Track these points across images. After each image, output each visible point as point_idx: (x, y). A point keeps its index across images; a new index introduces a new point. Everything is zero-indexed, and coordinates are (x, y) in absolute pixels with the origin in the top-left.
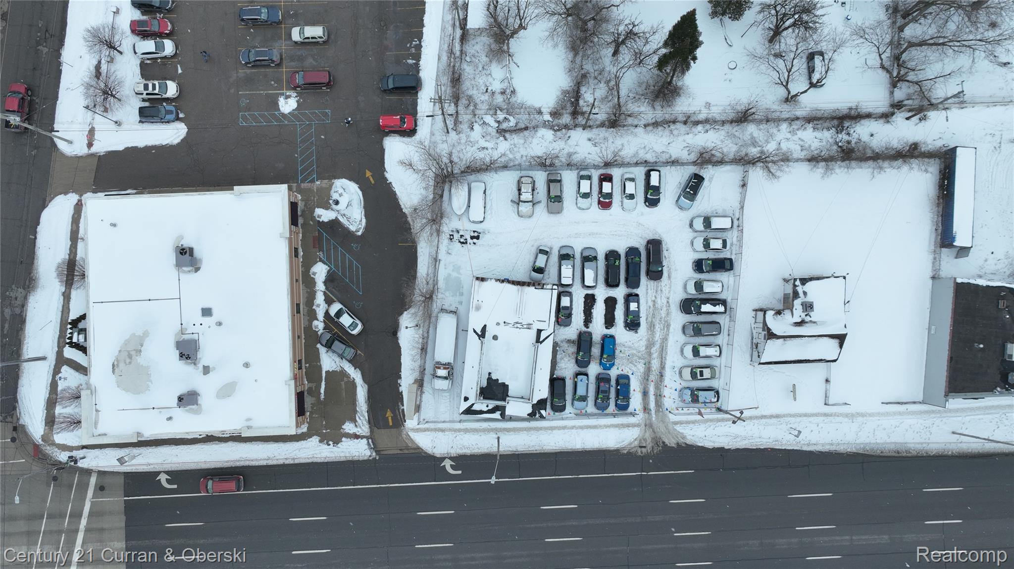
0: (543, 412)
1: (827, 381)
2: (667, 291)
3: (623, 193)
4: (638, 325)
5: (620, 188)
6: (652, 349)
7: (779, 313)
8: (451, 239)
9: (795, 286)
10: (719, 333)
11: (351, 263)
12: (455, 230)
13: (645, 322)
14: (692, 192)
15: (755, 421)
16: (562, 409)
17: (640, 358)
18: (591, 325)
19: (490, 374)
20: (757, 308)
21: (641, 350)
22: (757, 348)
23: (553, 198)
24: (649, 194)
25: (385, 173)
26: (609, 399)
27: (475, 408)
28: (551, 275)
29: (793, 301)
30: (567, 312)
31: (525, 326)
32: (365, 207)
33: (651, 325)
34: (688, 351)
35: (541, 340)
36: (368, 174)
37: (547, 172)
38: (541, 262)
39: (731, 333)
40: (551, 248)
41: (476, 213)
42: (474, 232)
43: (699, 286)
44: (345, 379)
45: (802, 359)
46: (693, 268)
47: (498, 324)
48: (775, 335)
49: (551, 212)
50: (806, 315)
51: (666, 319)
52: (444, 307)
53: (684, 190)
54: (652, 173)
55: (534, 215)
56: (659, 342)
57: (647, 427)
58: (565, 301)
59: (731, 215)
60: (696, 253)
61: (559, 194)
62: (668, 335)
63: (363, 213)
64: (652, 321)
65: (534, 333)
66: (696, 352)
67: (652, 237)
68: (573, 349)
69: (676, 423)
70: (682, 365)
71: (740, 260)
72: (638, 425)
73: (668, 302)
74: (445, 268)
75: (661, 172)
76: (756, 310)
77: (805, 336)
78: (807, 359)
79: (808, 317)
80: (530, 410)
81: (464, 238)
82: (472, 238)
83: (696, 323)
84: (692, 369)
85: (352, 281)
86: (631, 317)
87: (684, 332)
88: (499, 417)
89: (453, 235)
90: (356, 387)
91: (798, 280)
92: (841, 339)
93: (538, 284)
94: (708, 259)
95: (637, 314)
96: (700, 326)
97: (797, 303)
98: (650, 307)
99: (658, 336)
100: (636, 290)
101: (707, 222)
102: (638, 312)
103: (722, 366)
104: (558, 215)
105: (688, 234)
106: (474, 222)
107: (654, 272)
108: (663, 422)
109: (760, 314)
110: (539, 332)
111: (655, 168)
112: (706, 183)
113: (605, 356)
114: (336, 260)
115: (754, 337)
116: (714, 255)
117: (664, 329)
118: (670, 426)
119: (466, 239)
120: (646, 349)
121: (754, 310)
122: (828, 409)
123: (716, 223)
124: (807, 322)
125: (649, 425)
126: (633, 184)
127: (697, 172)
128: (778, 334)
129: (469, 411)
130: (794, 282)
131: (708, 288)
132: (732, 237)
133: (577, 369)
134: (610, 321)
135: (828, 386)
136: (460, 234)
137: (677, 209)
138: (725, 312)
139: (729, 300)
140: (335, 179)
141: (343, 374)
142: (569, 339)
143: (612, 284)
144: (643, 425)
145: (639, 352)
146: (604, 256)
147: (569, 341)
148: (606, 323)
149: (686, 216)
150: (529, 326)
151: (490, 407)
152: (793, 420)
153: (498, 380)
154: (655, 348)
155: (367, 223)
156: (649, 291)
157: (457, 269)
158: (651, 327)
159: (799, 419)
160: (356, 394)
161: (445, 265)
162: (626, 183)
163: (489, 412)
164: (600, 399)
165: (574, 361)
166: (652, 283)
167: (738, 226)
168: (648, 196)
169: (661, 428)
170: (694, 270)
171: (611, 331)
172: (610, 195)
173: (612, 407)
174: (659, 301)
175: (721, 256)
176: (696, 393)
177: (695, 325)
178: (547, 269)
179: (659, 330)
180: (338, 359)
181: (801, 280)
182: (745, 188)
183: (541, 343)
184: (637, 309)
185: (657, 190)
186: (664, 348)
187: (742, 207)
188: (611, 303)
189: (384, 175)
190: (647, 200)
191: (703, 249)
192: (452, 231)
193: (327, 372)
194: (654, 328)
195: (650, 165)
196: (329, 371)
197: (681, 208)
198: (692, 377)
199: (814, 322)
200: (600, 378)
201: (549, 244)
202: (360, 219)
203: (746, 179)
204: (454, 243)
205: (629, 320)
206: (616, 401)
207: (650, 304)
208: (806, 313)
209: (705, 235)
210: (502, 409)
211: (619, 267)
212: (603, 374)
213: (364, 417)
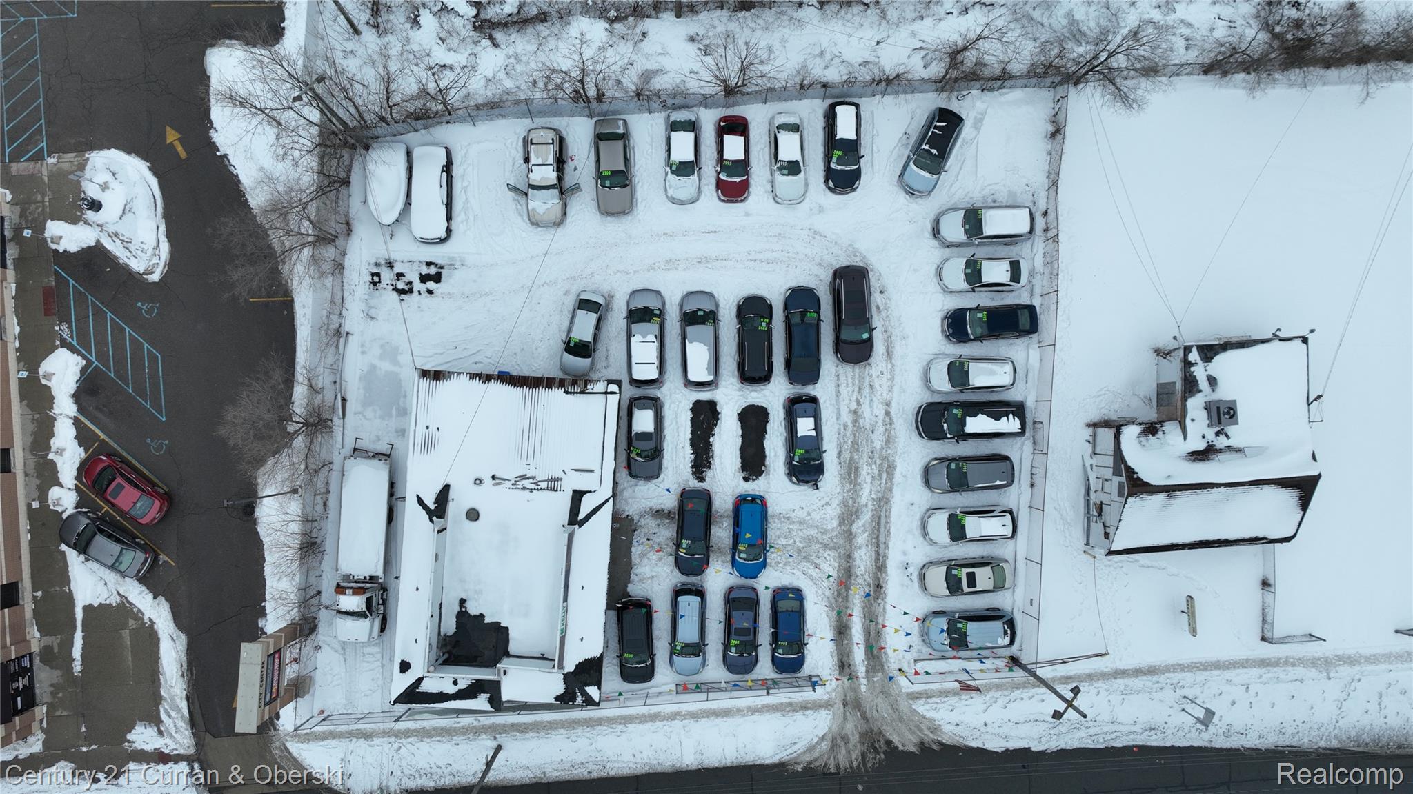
0: (592, 691)
1: (1265, 584)
2: (885, 387)
3: (773, 161)
4: (820, 469)
5: (767, 150)
6: (854, 526)
7: (1151, 429)
8: (375, 284)
9: (1188, 364)
10: (1010, 484)
11: (136, 346)
12: (383, 262)
13: (836, 461)
14: (934, 151)
15: (1100, 684)
16: (646, 674)
17: (826, 547)
18: (709, 474)
19: (462, 602)
20: (1096, 420)
21: (829, 527)
22: (1100, 514)
23: (607, 177)
24: (834, 159)
25: (212, 133)
26: (755, 646)
27: (426, 687)
28: (611, 360)
29: (1185, 400)
30: (650, 445)
31: (544, 485)
32: (166, 216)
33: (850, 468)
34: (939, 525)
35: (581, 516)
36: (172, 136)
37: (595, 119)
38: (584, 328)
39: (1038, 480)
40: (610, 298)
41: (429, 220)
42: (429, 264)
43: (958, 372)
44: (131, 622)
45: (1211, 538)
46: (943, 331)
47: (478, 481)
48: (1147, 484)
49: (606, 211)
50: (1217, 434)
51: (884, 453)
52: (360, 444)
53: (917, 149)
54: (839, 109)
55: (569, 219)
56: (870, 507)
57: (849, 708)
58: (644, 421)
59: (1029, 204)
60: (949, 297)
61: (623, 168)
62: (891, 490)
63: (163, 228)
64: (852, 459)
65: (563, 501)
66: (957, 530)
67: (844, 262)
68: (667, 533)
69: (916, 696)
70: (925, 560)
71: (1053, 307)
72: (827, 705)
73: (888, 413)
74: (363, 353)
75: (862, 108)
76: (1094, 425)
77: (1218, 485)
78: (1223, 537)
79: (1222, 438)
80: (560, 688)
81: (406, 279)
82: (424, 279)
83: (954, 459)
84: (948, 571)
85: (140, 391)
86: (799, 452)
87: (927, 483)
88: (487, 707)
89: (378, 275)
90: (158, 640)
91: (1194, 350)
92: (1305, 487)
93: (576, 383)
94: (978, 309)
95: (814, 446)
96: (965, 467)
97: (1195, 405)
98: (845, 427)
99: (867, 493)
100: (811, 387)
101: (973, 220)
102: (818, 437)
103: (1019, 557)
104: (626, 220)
105: (931, 253)
106: (425, 241)
107: (852, 343)
108: (885, 693)
109: (1106, 435)
110: (578, 496)
111: (848, 100)
112: (967, 131)
113: (742, 547)
114: (101, 343)
115: (1093, 488)
116: (993, 299)
117: (880, 476)
118: (903, 704)
119: (410, 283)
120: (840, 526)
121: (1089, 425)
122: (1268, 651)
123: (995, 223)
124: (1220, 451)
125: (852, 704)
126: (795, 137)
127: (944, 106)
128: (1154, 480)
129: (412, 695)
130: (1186, 355)
131: (981, 376)
132: (1032, 256)
133: (676, 578)
134: (753, 463)
135: (1269, 598)
136: (397, 269)
137: (903, 194)
138: (1023, 432)
139: (1030, 404)
140: (92, 149)
141: (125, 610)
142: (659, 507)
143: (757, 375)
144: (839, 705)
145: (823, 533)
146: (735, 310)
147: (659, 514)
148: (744, 467)
149: (924, 210)
150: (553, 485)
151: (463, 685)
152: (1188, 677)
153: (482, 616)
154: (861, 523)
155: (173, 253)
156: (843, 389)
157: (390, 353)
158: (851, 472)
159: (1200, 676)
160: (159, 658)
161: (362, 346)
162: (779, 136)
163: (461, 695)
164: (733, 649)
165: (672, 559)
166: (848, 371)
167: (1046, 230)
168: (833, 166)
169: (880, 709)
170: (947, 336)
171: (755, 487)
172: (742, 166)
173: (764, 668)
174: (866, 410)
175: (1009, 300)
176: (959, 625)
177: (953, 466)
178: (601, 349)
179: (869, 479)
180: (111, 577)
181: (1201, 349)
182: (1059, 137)
183: (581, 523)
184: (813, 433)
185: (851, 149)
186: (883, 521)
187: (1055, 184)
188: (753, 420)
189: (209, 138)
190: (829, 174)
191: (965, 286)
192: (377, 265)
193: (88, 609)
194: (857, 474)
195: (835, 91)
196: (91, 605)
197: (911, 192)
198: (948, 588)
199: (1239, 450)
200: (734, 600)
201: (606, 288)
202: (154, 243)
203: (1061, 116)
204: (382, 291)
205: (797, 458)
206: (774, 651)
207: (847, 418)
208: (1217, 429)
209: (968, 252)
210: (492, 689)
211: (769, 332)
212: (740, 587)
213: (179, 710)
